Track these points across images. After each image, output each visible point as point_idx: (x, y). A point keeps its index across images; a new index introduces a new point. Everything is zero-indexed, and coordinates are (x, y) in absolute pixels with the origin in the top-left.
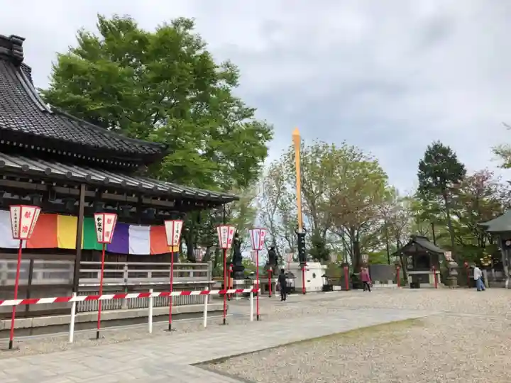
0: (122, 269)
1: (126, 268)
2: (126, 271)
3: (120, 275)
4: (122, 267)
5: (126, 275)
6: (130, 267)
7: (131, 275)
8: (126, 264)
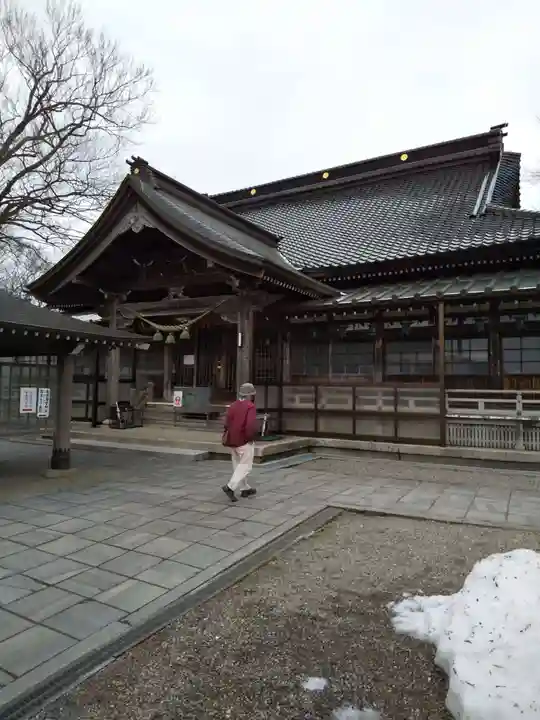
0: (515, 398)
1: (519, 397)
2: (519, 402)
3: (512, 406)
4: (513, 396)
5: (519, 407)
6: (525, 397)
7: (526, 407)
8: (519, 392)
